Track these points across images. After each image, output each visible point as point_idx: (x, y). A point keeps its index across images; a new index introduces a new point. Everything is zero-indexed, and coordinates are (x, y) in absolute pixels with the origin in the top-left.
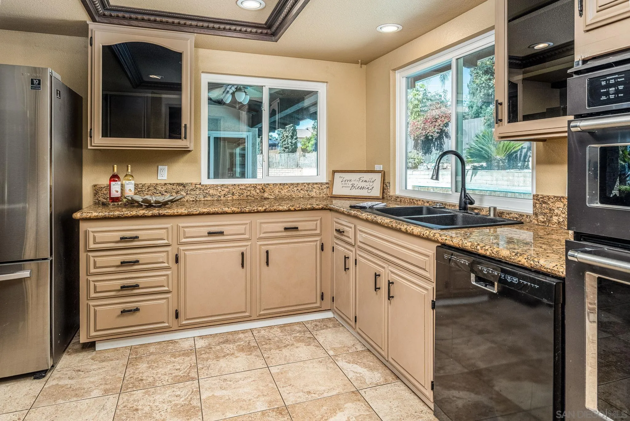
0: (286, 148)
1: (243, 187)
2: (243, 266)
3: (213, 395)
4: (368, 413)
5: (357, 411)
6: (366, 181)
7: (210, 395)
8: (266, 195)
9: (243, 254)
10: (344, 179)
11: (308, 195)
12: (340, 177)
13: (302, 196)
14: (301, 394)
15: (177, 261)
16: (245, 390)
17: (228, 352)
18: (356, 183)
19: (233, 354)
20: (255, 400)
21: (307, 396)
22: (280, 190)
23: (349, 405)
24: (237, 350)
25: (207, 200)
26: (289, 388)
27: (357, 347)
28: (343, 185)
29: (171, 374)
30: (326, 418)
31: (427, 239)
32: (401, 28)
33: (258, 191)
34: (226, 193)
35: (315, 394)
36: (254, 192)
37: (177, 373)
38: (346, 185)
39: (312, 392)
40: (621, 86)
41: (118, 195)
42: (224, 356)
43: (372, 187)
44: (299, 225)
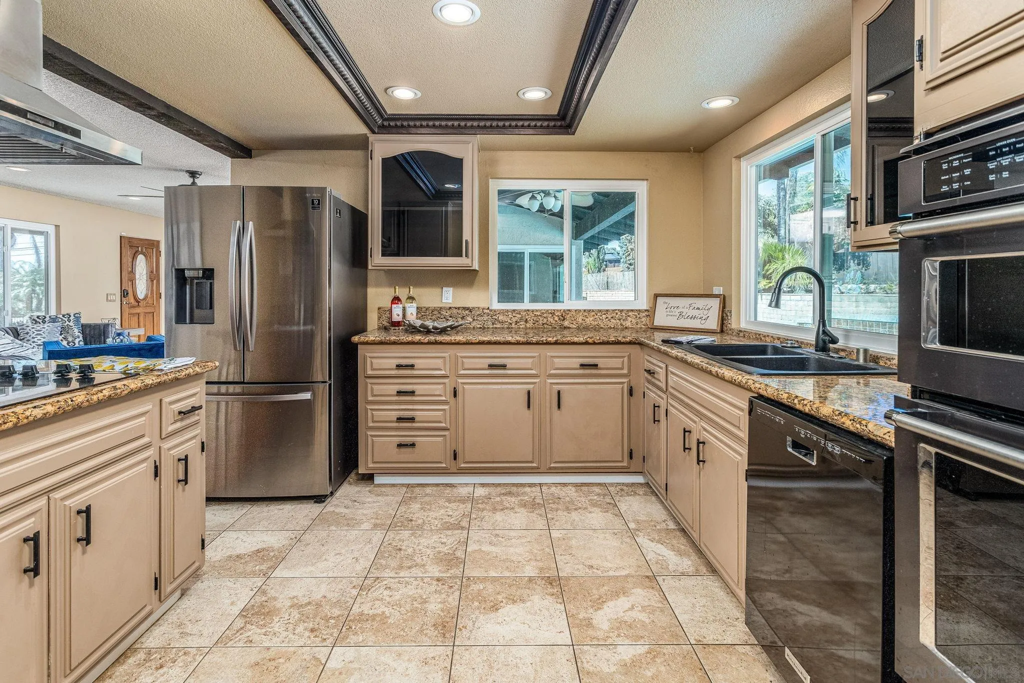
0: (630, 264)
1: (538, 313)
2: (529, 407)
3: (480, 549)
4: (660, 605)
5: (647, 600)
6: (698, 309)
7: (477, 548)
8: (566, 323)
9: (529, 393)
10: (670, 306)
11: (621, 325)
12: (665, 303)
13: (612, 326)
14: (581, 567)
15: (455, 395)
16: (517, 550)
17: (508, 505)
18: (685, 311)
19: (513, 508)
20: (525, 563)
21: (587, 570)
22: (584, 318)
23: (639, 591)
24: (518, 505)
25: (496, 328)
26: (568, 557)
27: (668, 524)
28: (668, 313)
29: (442, 519)
30: (604, 600)
31: (739, 385)
32: (737, 100)
33: (556, 318)
34: (519, 320)
35: (597, 569)
36: (552, 320)
37: (447, 519)
38: (671, 314)
39: (595, 566)
40: (967, 170)
41: (400, 319)
42: (502, 510)
43: (706, 316)
44: (601, 362)
